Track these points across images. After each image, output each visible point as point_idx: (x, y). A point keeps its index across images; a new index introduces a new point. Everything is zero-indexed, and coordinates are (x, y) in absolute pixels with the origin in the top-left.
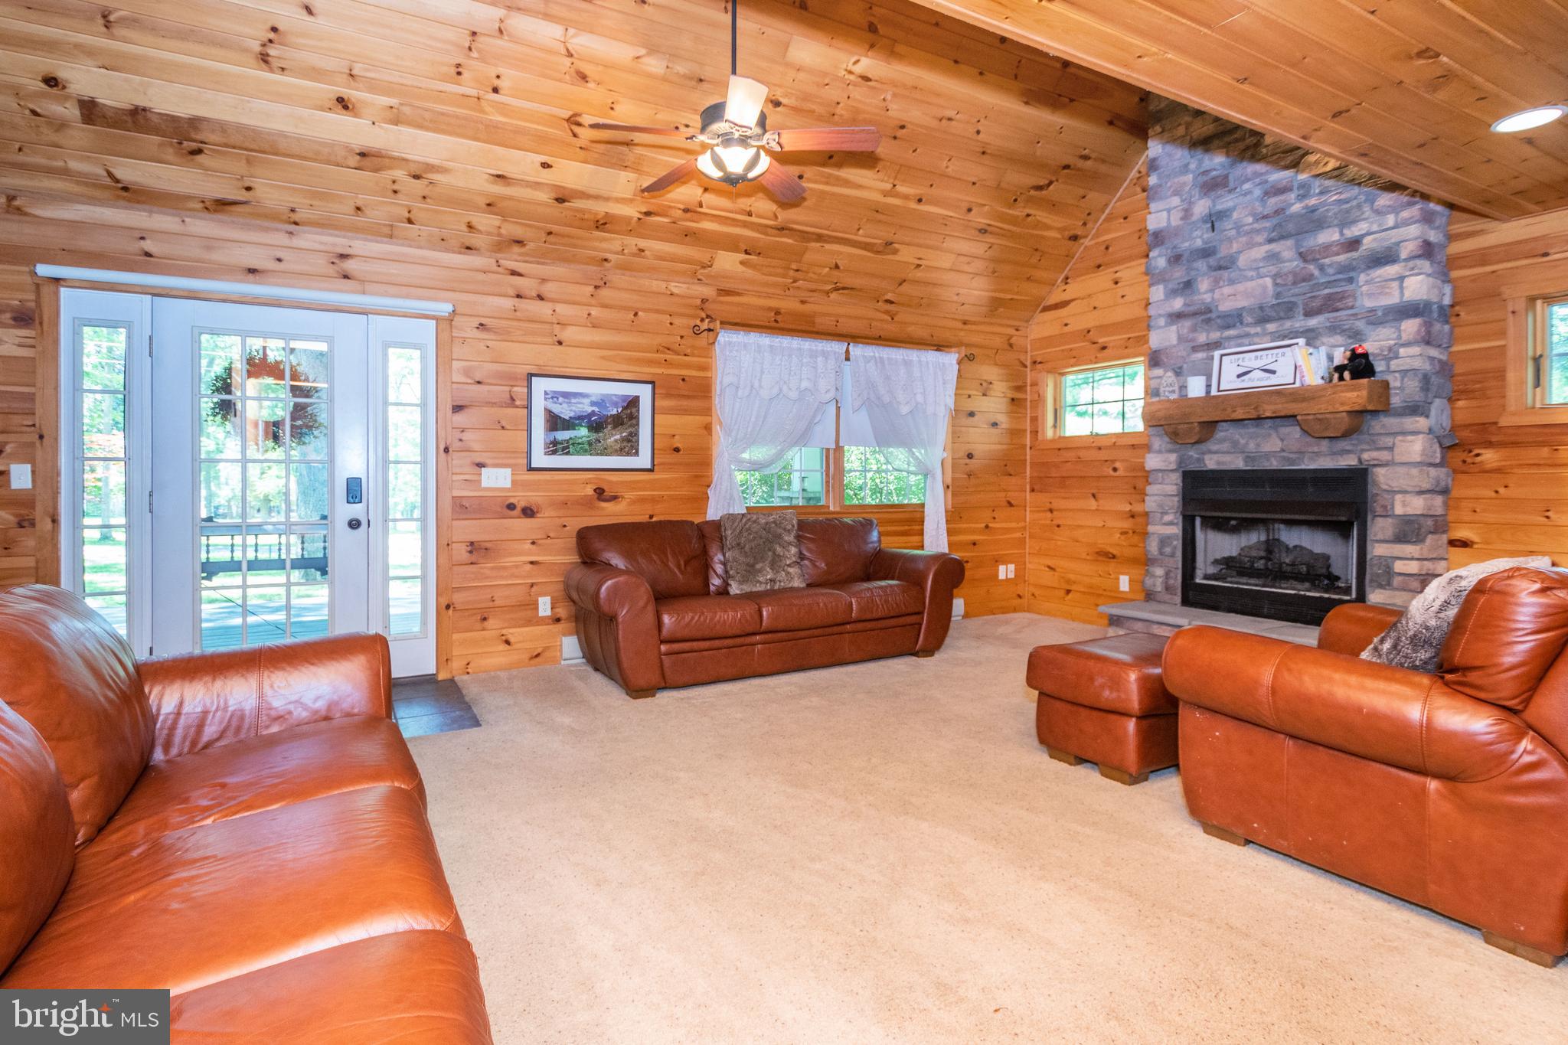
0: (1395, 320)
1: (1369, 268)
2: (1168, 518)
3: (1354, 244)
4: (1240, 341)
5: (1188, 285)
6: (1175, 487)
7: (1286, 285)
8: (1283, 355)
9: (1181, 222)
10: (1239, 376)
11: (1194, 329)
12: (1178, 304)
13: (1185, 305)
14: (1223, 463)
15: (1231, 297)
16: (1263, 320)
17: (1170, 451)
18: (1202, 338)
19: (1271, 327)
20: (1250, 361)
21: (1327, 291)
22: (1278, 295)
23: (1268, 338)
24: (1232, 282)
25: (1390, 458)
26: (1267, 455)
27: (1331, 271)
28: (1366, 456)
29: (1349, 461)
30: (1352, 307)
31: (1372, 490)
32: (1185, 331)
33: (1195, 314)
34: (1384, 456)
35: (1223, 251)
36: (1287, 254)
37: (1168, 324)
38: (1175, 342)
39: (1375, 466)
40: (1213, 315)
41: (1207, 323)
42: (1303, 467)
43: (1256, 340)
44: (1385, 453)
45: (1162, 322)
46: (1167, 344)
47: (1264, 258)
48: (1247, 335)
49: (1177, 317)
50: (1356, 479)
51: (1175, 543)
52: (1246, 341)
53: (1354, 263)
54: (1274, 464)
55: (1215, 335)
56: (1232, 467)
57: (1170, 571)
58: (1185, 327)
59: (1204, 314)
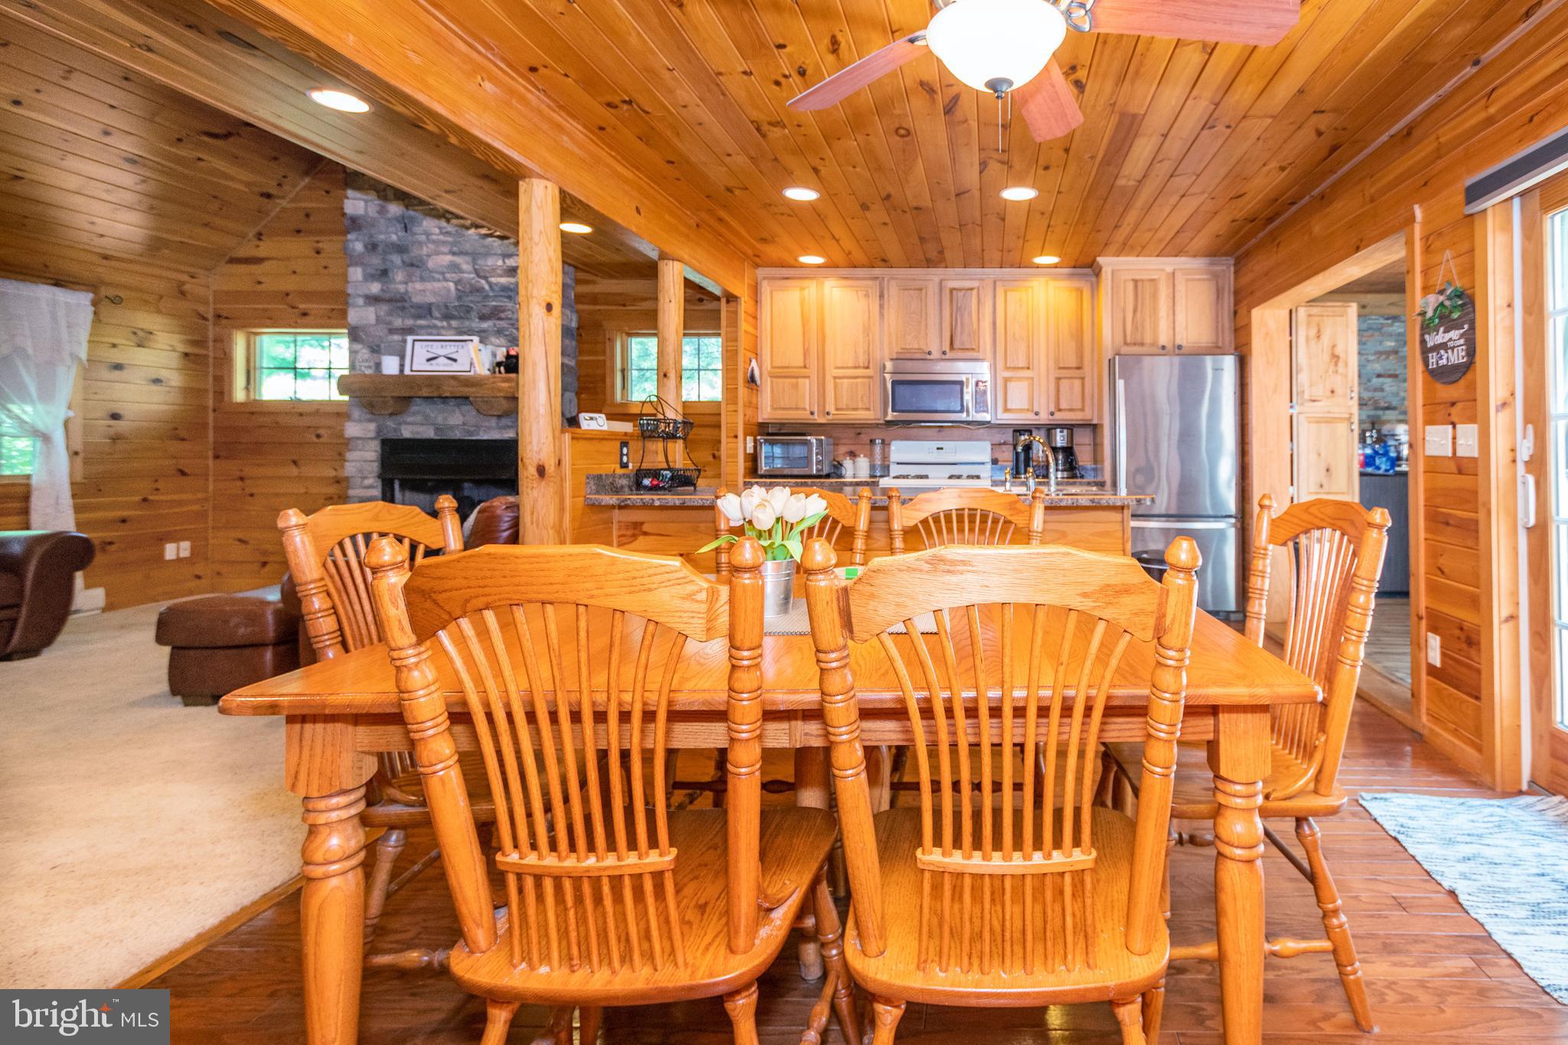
2: (366, 482)
4: (430, 330)
5: (384, 274)
6: (376, 453)
7: (466, 292)
8: (462, 347)
9: (377, 216)
10: (429, 360)
11: (390, 313)
12: (375, 288)
13: (382, 290)
14: (418, 433)
15: (423, 291)
16: (450, 317)
17: (370, 421)
18: (398, 322)
19: (454, 323)
21: (493, 304)
22: (459, 298)
23: (453, 332)
24: (422, 279)
26: (454, 428)
27: (496, 289)
29: (508, 433)
30: (511, 319)
32: (384, 314)
33: (390, 301)
35: (415, 252)
36: (467, 268)
37: (365, 305)
38: (373, 321)
40: (406, 305)
41: (403, 310)
42: (478, 438)
43: (440, 331)
45: (361, 301)
46: (365, 323)
47: (450, 266)
48: (436, 327)
49: (373, 300)
50: (510, 447)
52: (434, 331)
54: (458, 435)
55: (409, 322)
56: (425, 436)
58: (384, 308)
59: (399, 303)
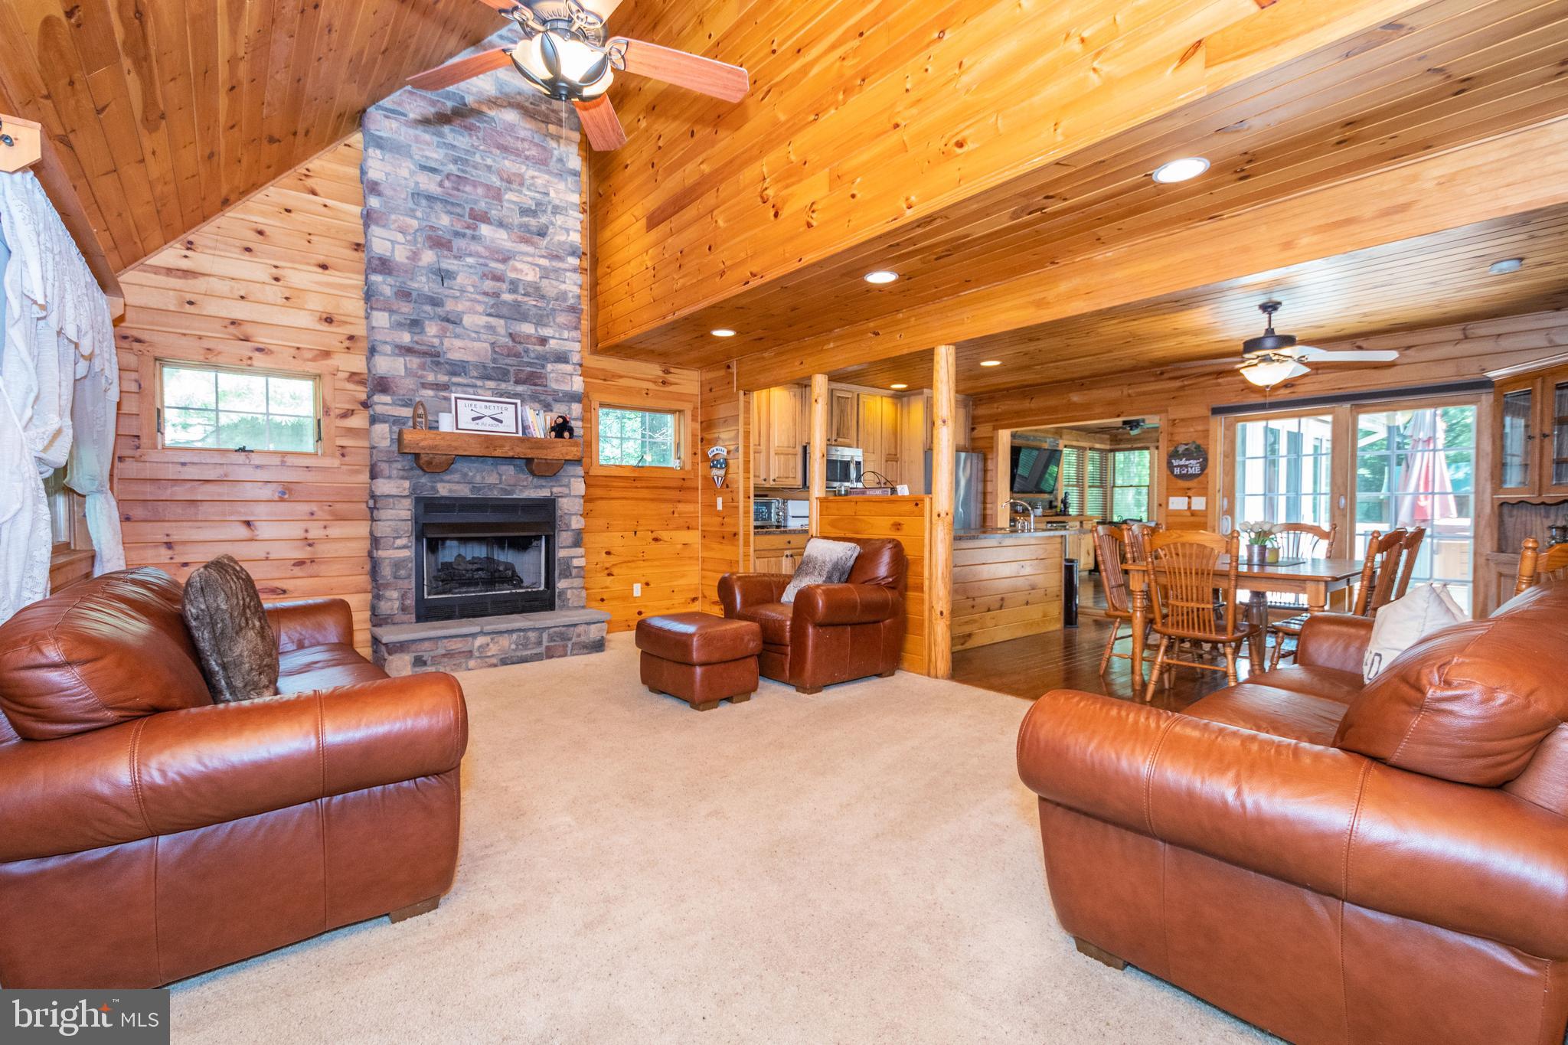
0: (568, 402)
1: (555, 362)
2: (399, 542)
3: (543, 341)
4: (465, 389)
5: (415, 325)
6: (410, 512)
7: (502, 355)
8: (506, 409)
9: (406, 261)
10: (474, 419)
11: (422, 367)
12: (406, 338)
13: (412, 341)
14: (455, 491)
15: (457, 349)
16: (487, 377)
17: (403, 478)
18: (431, 378)
19: (491, 384)
20: (481, 408)
21: (529, 369)
22: (494, 361)
23: (490, 392)
24: (457, 336)
25: (568, 492)
26: (491, 487)
27: (532, 355)
28: (555, 490)
29: (544, 493)
30: (546, 386)
31: (559, 513)
32: (415, 366)
33: (425, 354)
34: (565, 490)
35: (449, 306)
36: (502, 331)
37: (393, 354)
38: (403, 374)
39: (559, 497)
40: (441, 360)
41: (437, 365)
42: (514, 496)
43: (480, 391)
44: (564, 488)
45: (388, 349)
46: (397, 374)
47: (485, 327)
48: (475, 386)
49: (407, 350)
50: (548, 506)
51: (410, 565)
52: (471, 390)
53: (548, 356)
54: (495, 494)
55: (443, 378)
56: (462, 495)
57: (406, 592)
58: (414, 362)
59: (433, 356)
